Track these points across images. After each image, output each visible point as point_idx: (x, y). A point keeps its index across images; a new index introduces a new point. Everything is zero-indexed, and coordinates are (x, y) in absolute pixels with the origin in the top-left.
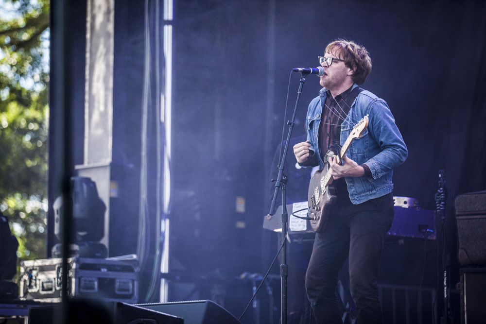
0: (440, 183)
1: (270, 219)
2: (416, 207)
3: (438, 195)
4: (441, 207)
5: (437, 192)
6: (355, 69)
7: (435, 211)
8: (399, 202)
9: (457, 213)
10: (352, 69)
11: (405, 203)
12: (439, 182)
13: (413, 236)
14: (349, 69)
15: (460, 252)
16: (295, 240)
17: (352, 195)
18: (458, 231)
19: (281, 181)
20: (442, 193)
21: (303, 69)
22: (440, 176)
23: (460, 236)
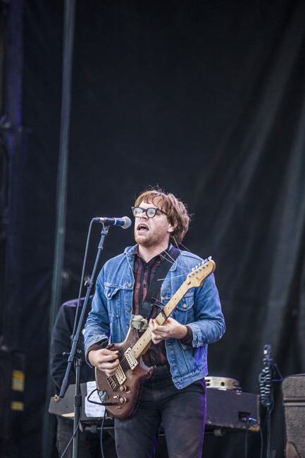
0: (265, 361)
1: (58, 401)
2: (235, 389)
3: (263, 376)
4: (266, 391)
5: (261, 372)
6: (176, 226)
7: (259, 396)
8: (216, 383)
9: (285, 399)
10: (173, 225)
11: (223, 384)
12: (265, 359)
13: (232, 426)
14: (170, 225)
15: (288, 446)
16: (87, 428)
17: (175, 377)
18: (287, 421)
19: (75, 355)
20: (268, 374)
21: (106, 218)
22: (265, 352)
23: (288, 428)
